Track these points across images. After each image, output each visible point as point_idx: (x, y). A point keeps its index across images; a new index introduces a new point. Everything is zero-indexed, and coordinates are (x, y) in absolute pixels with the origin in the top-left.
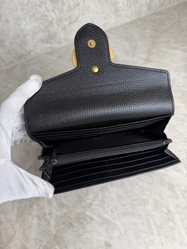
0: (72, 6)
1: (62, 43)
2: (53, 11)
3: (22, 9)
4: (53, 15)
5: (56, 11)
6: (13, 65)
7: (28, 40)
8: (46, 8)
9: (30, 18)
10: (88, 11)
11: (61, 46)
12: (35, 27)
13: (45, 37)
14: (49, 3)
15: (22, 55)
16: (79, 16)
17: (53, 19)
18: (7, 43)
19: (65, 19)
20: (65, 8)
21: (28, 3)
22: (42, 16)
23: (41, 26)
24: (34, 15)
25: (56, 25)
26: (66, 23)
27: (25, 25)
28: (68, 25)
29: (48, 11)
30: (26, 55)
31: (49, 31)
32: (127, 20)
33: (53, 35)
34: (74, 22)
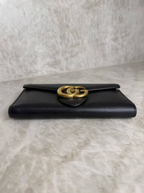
0: (74, 44)
1: (63, 70)
2: (61, 44)
3: (39, 37)
4: (60, 47)
5: (63, 45)
6: (21, 78)
7: (38, 61)
8: (56, 41)
9: (43, 45)
10: (85, 50)
11: (62, 72)
12: (45, 52)
13: (51, 62)
14: (59, 38)
15: (30, 72)
16: (78, 53)
17: (60, 50)
18: (21, 59)
19: (68, 53)
20: (69, 44)
21: (44, 34)
22: (52, 45)
23: (50, 52)
24: (46, 43)
25: (61, 55)
26: (69, 56)
27: (39, 49)
28: (70, 58)
29: (57, 43)
30: (33, 72)
31: (55, 58)
32: (111, 64)
33: (58, 62)
34: (74, 56)
